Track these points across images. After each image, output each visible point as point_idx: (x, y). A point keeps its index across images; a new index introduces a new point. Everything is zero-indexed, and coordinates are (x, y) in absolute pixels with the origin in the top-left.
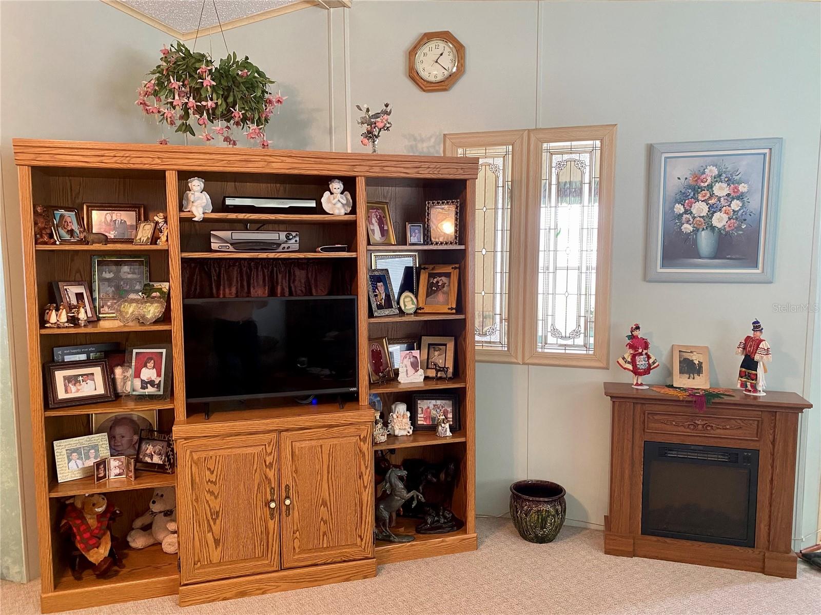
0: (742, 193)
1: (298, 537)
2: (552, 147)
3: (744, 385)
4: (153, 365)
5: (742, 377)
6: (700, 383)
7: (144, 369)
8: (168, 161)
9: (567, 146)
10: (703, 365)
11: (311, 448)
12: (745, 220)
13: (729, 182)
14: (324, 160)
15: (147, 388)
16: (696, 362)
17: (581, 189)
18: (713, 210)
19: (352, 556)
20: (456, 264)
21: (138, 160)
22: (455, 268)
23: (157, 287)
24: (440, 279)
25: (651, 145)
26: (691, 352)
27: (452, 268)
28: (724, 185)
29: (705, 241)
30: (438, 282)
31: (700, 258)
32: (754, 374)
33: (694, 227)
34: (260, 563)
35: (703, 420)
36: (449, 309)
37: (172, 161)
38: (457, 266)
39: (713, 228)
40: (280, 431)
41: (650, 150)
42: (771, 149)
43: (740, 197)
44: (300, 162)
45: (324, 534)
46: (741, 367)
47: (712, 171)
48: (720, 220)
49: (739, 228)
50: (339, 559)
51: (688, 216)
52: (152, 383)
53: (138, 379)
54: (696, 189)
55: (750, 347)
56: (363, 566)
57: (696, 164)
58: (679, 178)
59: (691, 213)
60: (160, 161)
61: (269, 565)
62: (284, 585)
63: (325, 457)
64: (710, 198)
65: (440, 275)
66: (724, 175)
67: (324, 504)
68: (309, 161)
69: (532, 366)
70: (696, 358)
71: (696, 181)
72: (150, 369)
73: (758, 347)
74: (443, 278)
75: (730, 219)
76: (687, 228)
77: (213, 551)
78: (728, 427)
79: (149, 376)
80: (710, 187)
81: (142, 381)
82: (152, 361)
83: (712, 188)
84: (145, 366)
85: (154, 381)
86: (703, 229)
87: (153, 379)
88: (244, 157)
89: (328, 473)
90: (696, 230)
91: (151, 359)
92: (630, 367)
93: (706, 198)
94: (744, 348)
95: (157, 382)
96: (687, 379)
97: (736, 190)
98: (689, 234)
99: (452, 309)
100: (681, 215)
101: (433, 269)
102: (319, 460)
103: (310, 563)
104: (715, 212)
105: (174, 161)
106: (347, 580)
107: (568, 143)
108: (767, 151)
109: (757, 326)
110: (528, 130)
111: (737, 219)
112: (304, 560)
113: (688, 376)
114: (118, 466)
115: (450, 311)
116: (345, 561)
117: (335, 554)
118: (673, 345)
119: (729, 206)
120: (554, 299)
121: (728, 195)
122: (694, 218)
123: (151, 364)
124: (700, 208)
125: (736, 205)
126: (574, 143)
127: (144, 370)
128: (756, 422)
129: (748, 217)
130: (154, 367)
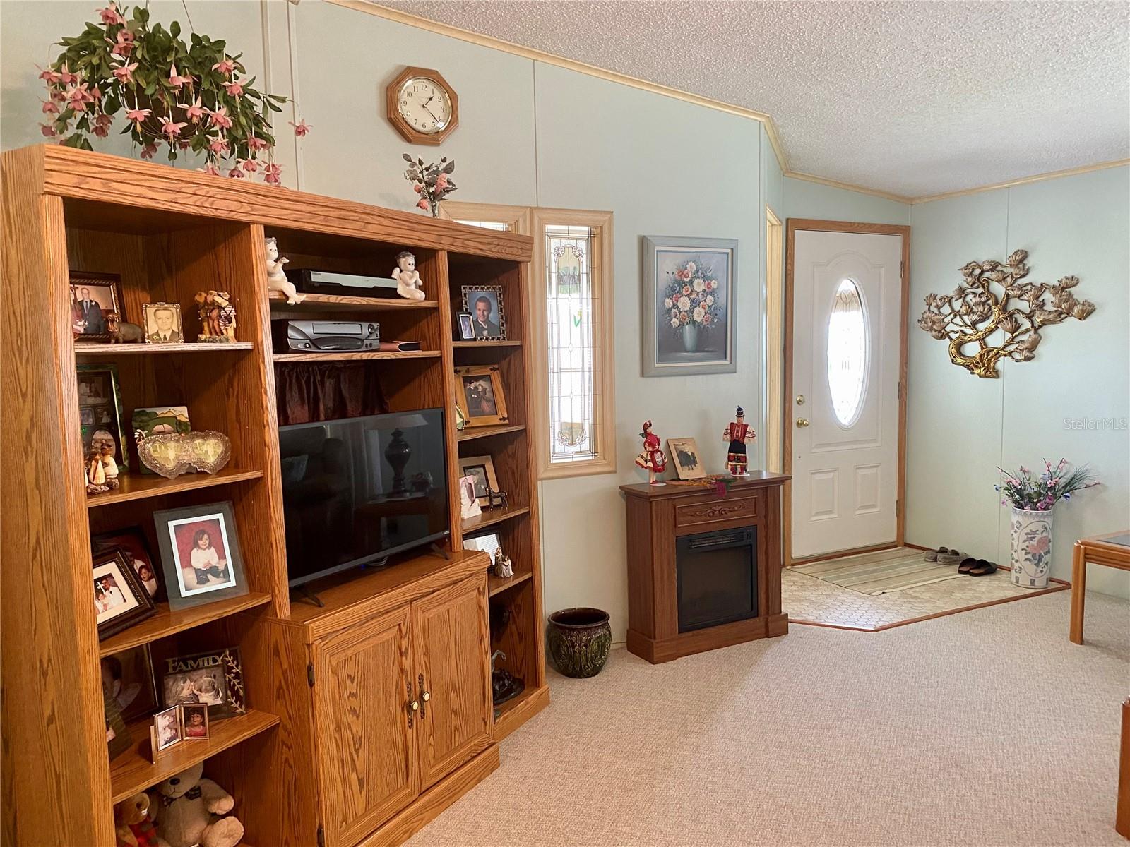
0: (713, 289)
1: (432, 743)
2: (550, 229)
3: (734, 470)
4: (207, 542)
5: (731, 462)
6: (697, 473)
7: (195, 550)
8: (260, 210)
9: (564, 230)
10: (696, 455)
11: (440, 615)
12: (716, 315)
13: (705, 278)
14: (417, 226)
15: (209, 581)
16: (690, 454)
17: (579, 279)
18: (694, 303)
19: (479, 748)
20: (495, 364)
21: (223, 204)
22: (494, 369)
23: (163, 415)
24: (478, 383)
25: (644, 236)
26: (683, 445)
27: (491, 369)
28: (701, 281)
29: (689, 334)
30: (476, 388)
31: (686, 351)
32: (743, 457)
33: (680, 321)
34: (401, 795)
35: (719, 506)
36: (500, 419)
37: (263, 210)
38: (496, 366)
39: (694, 322)
40: (411, 601)
41: (643, 242)
42: (732, 249)
43: (712, 293)
44: (395, 225)
45: (456, 728)
46: (729, 452)
47: (692, 266)
48: (699, 315)
49: (712, 322)
50: (469, 758)
51: (676, 310)
52: (214, 571)
53: (188, 569)
54: (681, 284)
55: (738, 432)
56: (489, 757)
57: (680, 259)
58: (668, 273)
59: (678, 307)
60: (249, 209)
61: (411, 794)
62: (427, 815)
63: (452, 624)
64: (691, 293)
65: (477, 378)
66: (700, 271)
67: (454, 689)
68: (404, 225)
69: (546, 481)
70: (688, 449)
71: (681, 275)
72: (204, 549)
73: (745, 431)
74: (481, 382)
75: (706, 314)
76: (675, 322)
77: (358, 798)
78: (736, 508)
79: (206, 561)
80: (691, 282)
81: (197, 571)
82: (206, 536)
83: (692, 283)
84: (196, 545)
85: (217, 568)
86: (687, 324)
87: (214, 563)
88: (343, 213)
89: (455, 644)
90: (682, 325)
91: (203, 532)
92: (650, 464)
93: (688, 293)
94: (732, 435)
95: (222, 568)
96: (687, 471)
97: (709, 286)
98: (676, 328)
99: (504, 419)
100: (670, 310)
101: (467, 371)
102: (447, 631)
103: (445, 775)
104: (695, 307)
105: (266, 211)
106: (480, 780)
107: (565, 228)
108: (729, 251)
109: (740, 413)
110: (531, 208)
111: (710, 314)
112: (440, 771)
113: (687, 468)
114: (168, 726)
115: (502, 422)
116: (475, 757)
117: (466, 751)
118: (667, 441)
119: (705, 301)
120: (560, 402)
121: (704, 290)
122: (680, 312)
123: (204, 541)
124: (684, 303)
125: (710, 299)
126: (571, 228)
127: (195, 553)
128: (754, 500)
129: (718, 312)
130: (210, 546)
